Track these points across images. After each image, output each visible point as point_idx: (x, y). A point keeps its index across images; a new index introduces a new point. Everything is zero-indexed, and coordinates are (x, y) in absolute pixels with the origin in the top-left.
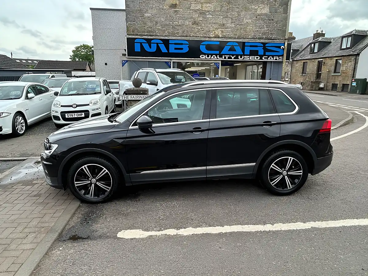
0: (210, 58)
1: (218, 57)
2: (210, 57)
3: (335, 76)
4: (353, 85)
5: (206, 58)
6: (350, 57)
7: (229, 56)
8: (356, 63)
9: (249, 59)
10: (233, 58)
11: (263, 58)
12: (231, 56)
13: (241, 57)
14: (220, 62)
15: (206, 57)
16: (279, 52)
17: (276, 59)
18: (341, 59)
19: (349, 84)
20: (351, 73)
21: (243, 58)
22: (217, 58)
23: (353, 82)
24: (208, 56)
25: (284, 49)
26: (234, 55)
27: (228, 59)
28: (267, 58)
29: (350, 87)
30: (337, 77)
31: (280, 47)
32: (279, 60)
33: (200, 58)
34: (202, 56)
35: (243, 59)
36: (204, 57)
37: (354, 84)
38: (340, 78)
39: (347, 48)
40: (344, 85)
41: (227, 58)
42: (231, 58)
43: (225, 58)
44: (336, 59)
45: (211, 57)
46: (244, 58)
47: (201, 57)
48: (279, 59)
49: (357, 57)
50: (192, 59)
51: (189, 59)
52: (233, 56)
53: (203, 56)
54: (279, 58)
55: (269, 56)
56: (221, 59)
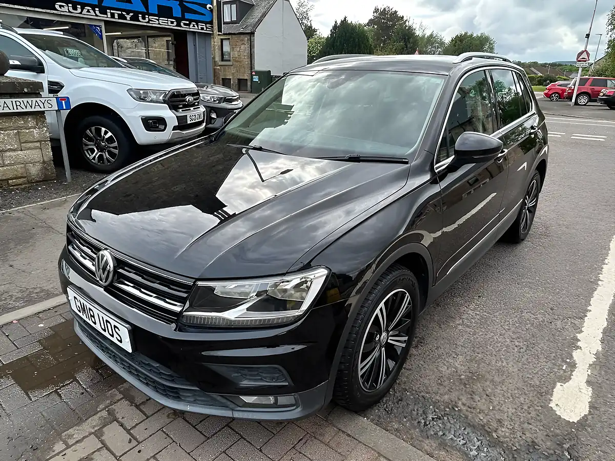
0: (81, 13)
1: (98, 13)
2: (79, 10)
3: (224, 67)
4: (254, 80)
5: (69, 12)
6: (242, 36)
7: (120, 13)
8: (251, 47)
9: (159, 24)
10: (128, 17)
11: (182, 24)
12: (124, 13)
13: (144, 18)
14: (103, 24)
15: (71, 9)
16: (205, 15)
17: (202, 29)
18: (229, 39)
19: (247, 79)
20: (246, 61)
21: (147, 20)
22: (97, 15)
23: (254, 75)
24: (75, 8)
25: (211, 11)
26: (131, 12)
27: (119, 18)
28: (189, 25)
29: (249, 83)
30: (227, 67)
31: (204, 6)
32: (206, 30)
33: (56, 10)
34: (60, 6)
35: (148, 22)
36: (66, 9)
37: (256, 79)
38: (233, 70)
39: (232, 22)
40: (239, 80)
41: (116, 16)
42: (125, 18)
43: (113, 16)
44: (221, 39)
45: (82, 11)
46: (149, 20)
47: (57, 7)
48: (207, 28)
49: (252, 38)
50: (37, 9)
51: (28, 8)
52: (128, 14)
53: (63, 6)
54: (206, 26)
55: (191, 21)
56: (103, 17)
